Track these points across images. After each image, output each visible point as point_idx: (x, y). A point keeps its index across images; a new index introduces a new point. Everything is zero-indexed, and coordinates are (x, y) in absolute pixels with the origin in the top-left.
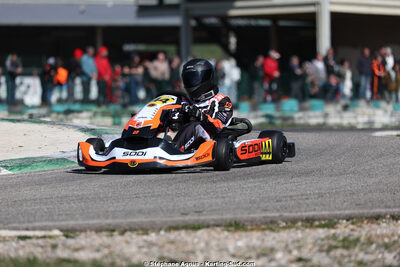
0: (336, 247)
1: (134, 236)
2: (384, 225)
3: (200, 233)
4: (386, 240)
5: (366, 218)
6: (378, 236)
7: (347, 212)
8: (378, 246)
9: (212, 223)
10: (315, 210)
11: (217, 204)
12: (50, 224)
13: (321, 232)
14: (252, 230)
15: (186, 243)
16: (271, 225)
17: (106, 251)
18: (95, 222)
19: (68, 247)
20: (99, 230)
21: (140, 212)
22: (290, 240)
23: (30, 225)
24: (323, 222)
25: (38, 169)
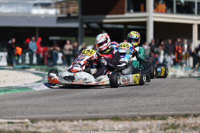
0: (168, 128)
1: (66, 122)
2: (191, 119)
3: (99, 121)
4: (193, 126)
5: (182, 116)
6: (189, 124)
7: (172, 113)
8: (190, 128)
9: (104, 117)
10: (155, 112)
11: (105, 109)
12: (23, 116)
13: (160, 122)
14: (125, 120)
15: (93, 126)
16: (134, 118)
17: (54, 129)
18: (46, 116)
19: (34, 127)
20: (48, 120)
21: (68, 112)
22: (145, 125)
23: (13, 117)
24: (160, 118)
25: (14, 92)
